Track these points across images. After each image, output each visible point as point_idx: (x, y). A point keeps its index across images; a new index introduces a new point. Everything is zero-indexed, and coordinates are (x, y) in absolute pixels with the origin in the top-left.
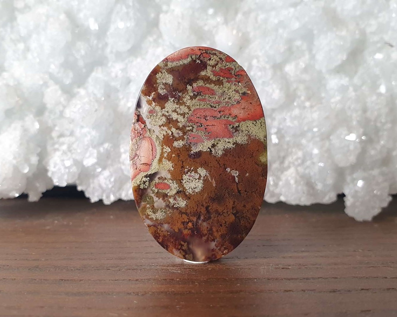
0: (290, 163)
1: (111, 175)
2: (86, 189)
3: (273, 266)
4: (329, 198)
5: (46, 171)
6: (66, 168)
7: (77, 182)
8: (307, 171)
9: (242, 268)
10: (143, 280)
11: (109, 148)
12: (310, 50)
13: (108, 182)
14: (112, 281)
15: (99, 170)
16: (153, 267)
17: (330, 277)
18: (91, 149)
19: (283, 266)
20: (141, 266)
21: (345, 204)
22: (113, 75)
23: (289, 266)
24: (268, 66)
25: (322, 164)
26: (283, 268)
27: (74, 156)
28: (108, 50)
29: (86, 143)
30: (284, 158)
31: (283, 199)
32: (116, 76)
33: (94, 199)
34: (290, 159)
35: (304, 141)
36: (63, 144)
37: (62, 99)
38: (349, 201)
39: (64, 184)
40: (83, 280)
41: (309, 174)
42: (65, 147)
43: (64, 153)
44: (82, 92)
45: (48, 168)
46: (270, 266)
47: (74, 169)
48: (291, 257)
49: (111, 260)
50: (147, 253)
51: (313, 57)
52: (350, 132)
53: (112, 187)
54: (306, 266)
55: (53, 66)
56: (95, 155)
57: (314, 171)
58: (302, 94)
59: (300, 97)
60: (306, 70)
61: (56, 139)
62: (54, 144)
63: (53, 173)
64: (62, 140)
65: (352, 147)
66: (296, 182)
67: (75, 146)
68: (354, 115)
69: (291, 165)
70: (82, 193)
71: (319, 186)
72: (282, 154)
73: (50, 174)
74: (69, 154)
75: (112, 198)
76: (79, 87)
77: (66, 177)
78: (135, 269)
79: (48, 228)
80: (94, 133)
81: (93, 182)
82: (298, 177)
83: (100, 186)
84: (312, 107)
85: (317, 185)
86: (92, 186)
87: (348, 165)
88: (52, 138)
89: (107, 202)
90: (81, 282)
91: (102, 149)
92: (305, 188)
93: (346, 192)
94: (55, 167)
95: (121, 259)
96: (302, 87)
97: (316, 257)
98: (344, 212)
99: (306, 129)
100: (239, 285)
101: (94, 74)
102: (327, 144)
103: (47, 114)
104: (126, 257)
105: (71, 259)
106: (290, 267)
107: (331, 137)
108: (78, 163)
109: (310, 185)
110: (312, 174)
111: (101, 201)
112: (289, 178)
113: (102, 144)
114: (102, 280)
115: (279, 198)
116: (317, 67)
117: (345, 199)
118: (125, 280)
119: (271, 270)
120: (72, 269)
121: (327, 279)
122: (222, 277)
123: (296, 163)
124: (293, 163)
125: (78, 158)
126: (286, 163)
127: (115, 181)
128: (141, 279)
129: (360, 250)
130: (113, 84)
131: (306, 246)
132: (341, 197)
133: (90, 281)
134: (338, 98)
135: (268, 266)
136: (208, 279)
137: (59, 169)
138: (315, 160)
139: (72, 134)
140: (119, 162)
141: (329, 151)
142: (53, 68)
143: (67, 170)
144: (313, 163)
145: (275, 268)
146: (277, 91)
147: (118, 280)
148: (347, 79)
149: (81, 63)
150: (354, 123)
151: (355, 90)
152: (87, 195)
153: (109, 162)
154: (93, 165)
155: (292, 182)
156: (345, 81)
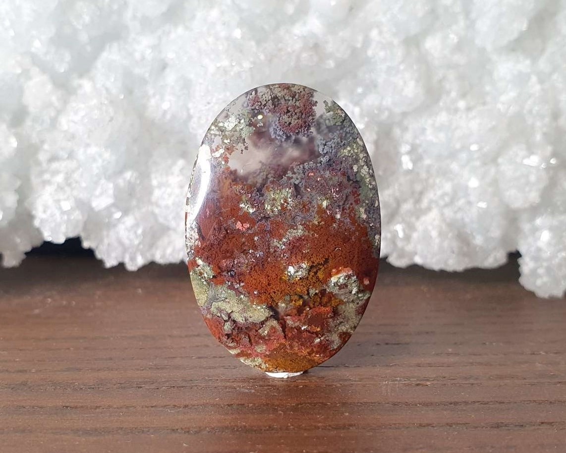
0: (431, 201)
1: (137, 225)
2: (97, 247)
3: (400, 380)
4: (495, 259)
5: (31, 217)
6: (63, 213)
7: (83, 235)
8: (459, 216)
9: (352, 384)
10: (196, 407)
11: (133, 180)
12: (467, 13)
13: (132, 236)
14: (146, 409)
15: (118, 215)
16: (210, 383)
17: (492, 401)
18: (103, 181)
19: (418, 380)
20: (191, 381)
21: (520, 269)
22: (137, 56)
23: (428, 380)
24: (396, 41)
25: (485, 203)
26: (418, 385)
27: (75, 193)
28: (129, 14)
29: (96, 171)
30: (421, 193)
31: (418, 260)
32: (143, 58)
33: (110, 263)
34: (430, 195)
35: (454, 166)
36: (56, 173)
37: (54, 99)
38: (526, 266)
39: (61, 240)
40: (100, 407)
41: (463, 219)
42: (60, 178)
43: (60, 188)
44: (87, 86)
45: (34, 212)
46: (397, 380)
47: (77, 216)
48: (430, 365)
49: (143, 370)
50: (199, 358)
51: (471, 26)
52: (531, 152)
53: (140, 244)
54: (455, 380)
55: (37, 44)
56: (111, 192)
57: (470, 216)
58: (453, 88)
59: (448, 93)
60: (459, 47)
61: (44, 165)
62: (41, 173)
63: (42, 221)
64: (55, 165)
65: (533, 178)
66: (441, 234)
67: (76, 176)
68: (538, 124)
69: (433, 206)
70: (90, 252)
71: (478, 240)
72: (418, 187)
73: (37, 223)
74: (67, 189)
75: (140, 261)
76: (81, 76)
77: (63, 228)
78: (183, 387)
79: (37, 311)
80: (107, 155)
81: (108, 236)
82: (444, 227)
83: (120, 242)
84: (469, 109)
85: (474, 237)
86: (106, 241)
87: (527, 205)
88: (38, 163)
89: (131, 267)
90: (98, 410)
91: (121, 182)
92: (455, 244)
93: (523, 250)
94: (45, 212)
95: (157, 368)
96: (452, 75)
97: (472, 364)
98: (518, 284)
99: (458, 146)
100: (347, 414)
101: (105, 55)
102: (493, 171)
103: (28, 123)
104: (167, 366)
105: (79, 370)
106: (428, 383)
107: (500, 160)
108: (82, 205)
109: (463, 238)
110: (467, 220)
111: (121, 266)
112: (430, 228)
113: (120, 172)
114: (131, 407)
115: (412, 259)
116: (478, 42)
117: (520, 261)
118: (167, 406)
119: (398, 387)
120: (82, 387)
121: (487, 404)
122: (321, 401)
123: (442, 203)
124: (436, 202)
125: (83, 196)
126: (425, 203)
127: (144, 233)
128: (193, 404)
129: (541, 352)
130: (137, 71)
131: (456, 343)
132: (514, 257)
133: (111, 409)
134: (512, 94)
135: (394, 381)
136: (298, 405)
137: (52, 215)
138: (472, 198)
139: (71, 156)
140: (150, 202)
141: (495, 183)
142: (37, 46)
143: (65, 217)
144: (469, 203)
145: (405, 384)
146: (412, 84)
147: (155, 406)
148: (528, 62)
149: (84, 37)
150: (538, 137)
151: (541, 81)
152: (99, 255)
153: (134, 203)
154: (108, 208)
155: (434, 234)
156: (524, 65)
